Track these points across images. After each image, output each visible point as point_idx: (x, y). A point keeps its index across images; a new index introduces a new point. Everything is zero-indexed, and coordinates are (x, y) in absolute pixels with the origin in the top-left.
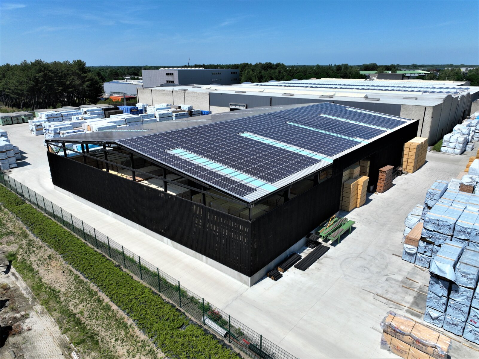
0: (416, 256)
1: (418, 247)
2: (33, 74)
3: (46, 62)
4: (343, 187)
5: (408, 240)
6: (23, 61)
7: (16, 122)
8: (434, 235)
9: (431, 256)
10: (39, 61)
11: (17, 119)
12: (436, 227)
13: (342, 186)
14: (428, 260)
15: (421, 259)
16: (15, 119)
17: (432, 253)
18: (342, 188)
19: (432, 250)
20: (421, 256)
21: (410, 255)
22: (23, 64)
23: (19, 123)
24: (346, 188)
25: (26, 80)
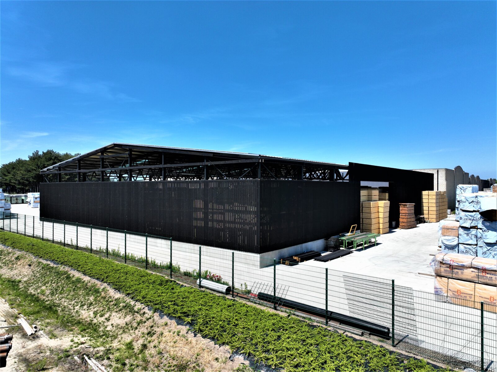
0: (458, 249)
1: (458, 237)
2: (42, 162)
3: (58, 153)
4: (363, 207)
5: (445, 230)
6: (35, 151)
7: (15, 201)
8: (475, 216)
9: (477, 245)
10: (51, 151)
11: (17, 199)
12: (475, 205)
13: (361, 206)
14: (474, 250)
15: (465, 252)
16: (15, 198)
17: (477, 241)
18: (361, 208)
19: (476, 237)
20: (465, 248)
21: (451, 249)
22: (35, 154)
23: (18, 203)
24: (366, 208)
25: (34, 168)
